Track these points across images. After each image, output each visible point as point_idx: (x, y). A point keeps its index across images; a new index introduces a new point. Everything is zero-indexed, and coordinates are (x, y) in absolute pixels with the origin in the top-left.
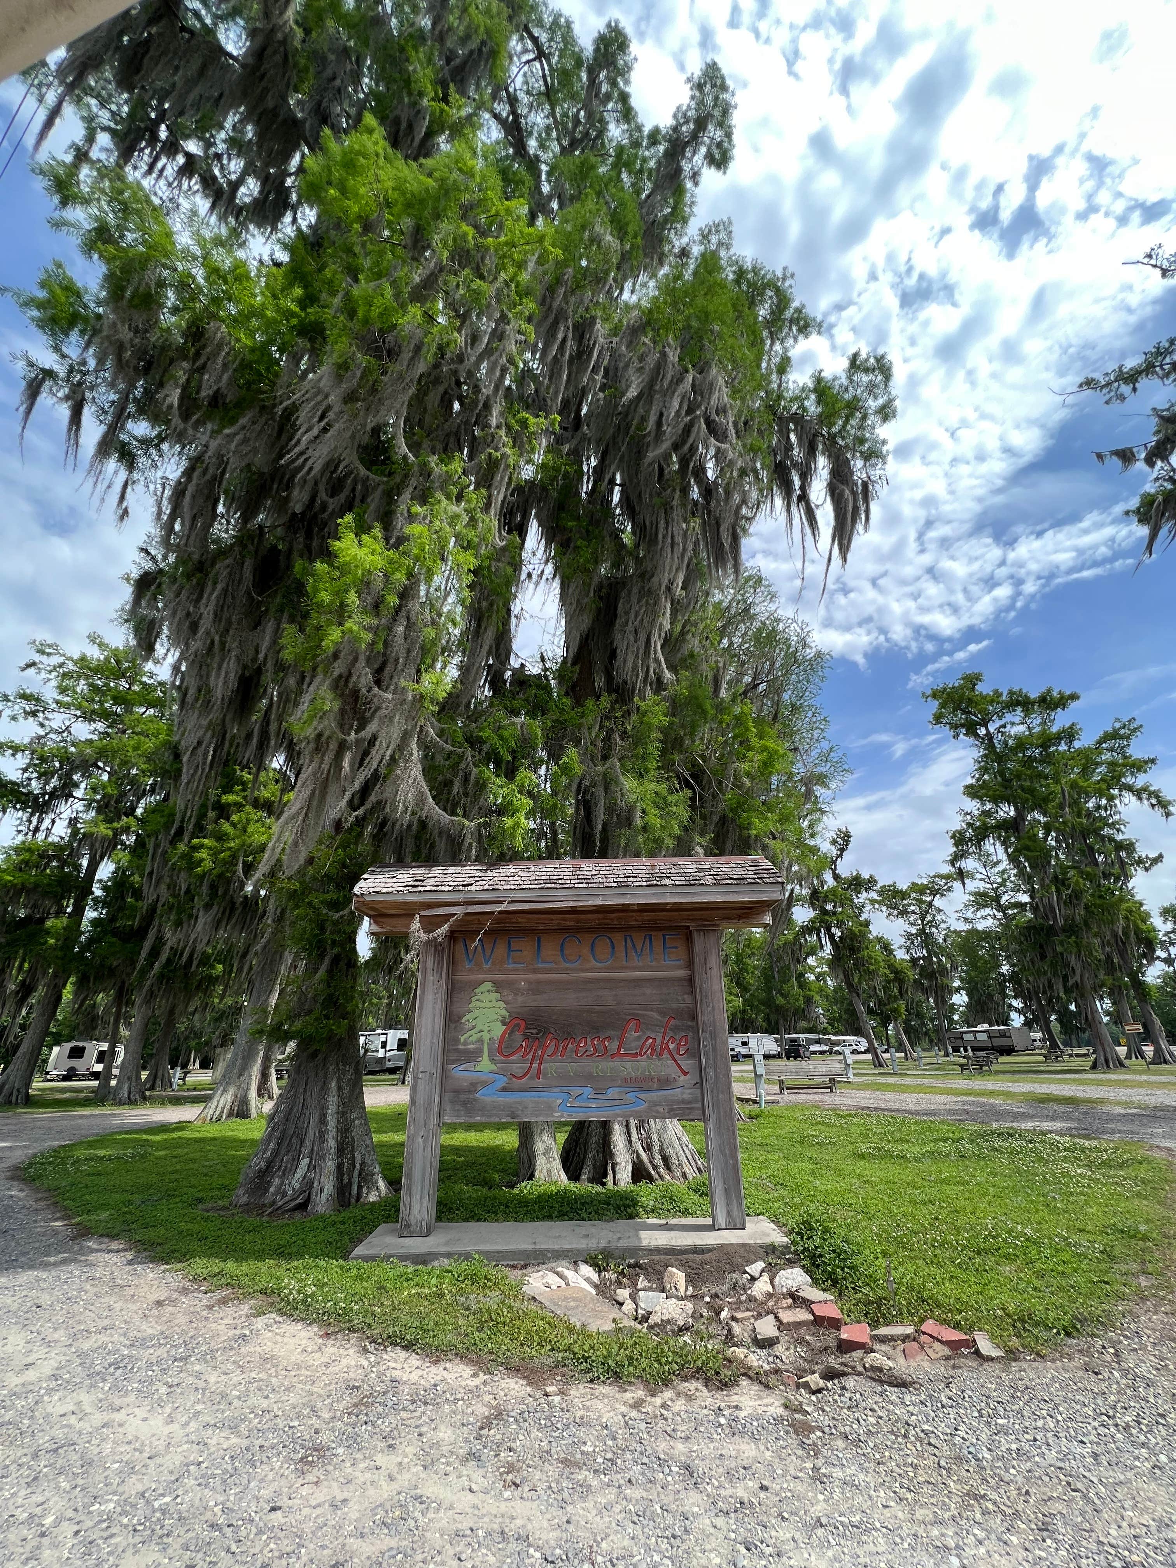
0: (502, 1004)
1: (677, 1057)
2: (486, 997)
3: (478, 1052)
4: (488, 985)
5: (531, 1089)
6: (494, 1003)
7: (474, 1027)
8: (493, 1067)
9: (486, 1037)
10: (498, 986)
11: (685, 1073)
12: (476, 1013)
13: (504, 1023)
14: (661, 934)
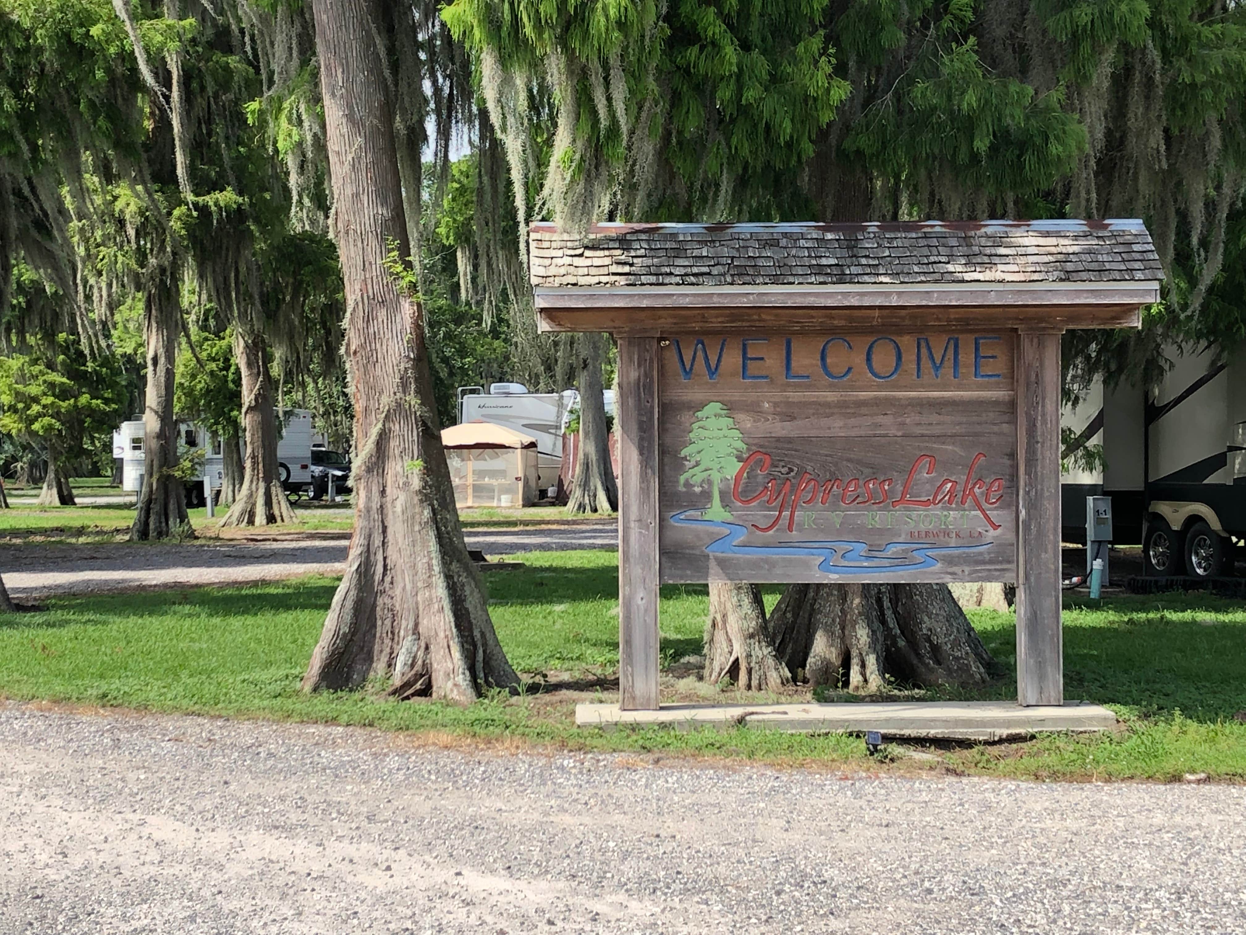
0: (736, 433)
1: (985, 506)
2: (712, 423)
3: (706, 496)
4: (714, 407)
5: (782, 545)
6: (726, 432)
7: (697, 464)
8: (727, 516)
9: (716, 477)
10: (731, 408)
11: (996, 527)
12: (700, 445)
13: (739, 459)
14: (972, 337)
